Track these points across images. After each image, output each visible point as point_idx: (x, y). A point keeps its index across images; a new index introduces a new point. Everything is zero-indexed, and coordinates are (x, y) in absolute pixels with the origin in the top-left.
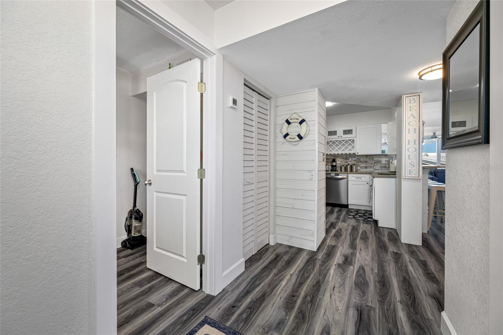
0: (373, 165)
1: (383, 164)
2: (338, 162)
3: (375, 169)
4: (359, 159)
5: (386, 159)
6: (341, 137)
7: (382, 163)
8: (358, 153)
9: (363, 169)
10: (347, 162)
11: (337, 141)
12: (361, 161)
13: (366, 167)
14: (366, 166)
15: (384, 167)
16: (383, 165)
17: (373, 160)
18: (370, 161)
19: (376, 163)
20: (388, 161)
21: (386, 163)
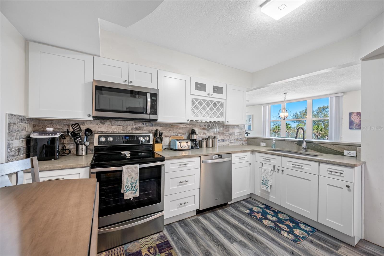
0: (229, 138)
1: (236, 136)
3: (230, 142)
6: (210, 96)
7: (236, 134)
8: (228, 122)
9: (220, 143)
10: (205, 134)
11: (204, 101)
12: (219, 133)
13: (223, 141)
14: (223, 139)
15: (236, 139)
16: (236, 138)
17: (229, 131)
18: (226, 132)
19: (231, 135)
20: (240, 132)
21: (238, 135)
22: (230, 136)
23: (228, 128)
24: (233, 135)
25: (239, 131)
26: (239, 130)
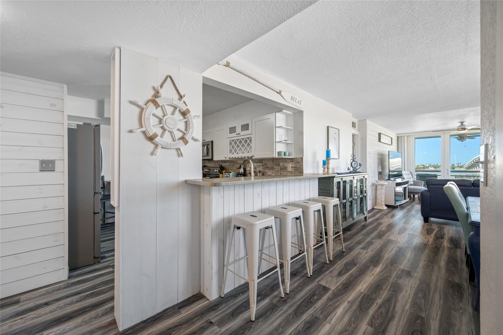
1: (289, 172)
2: (248, 168)
4: (266, 164)
5: (292, 165)
6: (240, 135)
11: (238, 140)
12: (268, 167)
17: (279, 165)
18: (276, 167)
19: (282, 170)
20: (295, 167)
21: (292, 171)
22: (281, 172)
23: (278, 161)
24: (285, 171)
25: (293, 166)
26: (293, 164)
